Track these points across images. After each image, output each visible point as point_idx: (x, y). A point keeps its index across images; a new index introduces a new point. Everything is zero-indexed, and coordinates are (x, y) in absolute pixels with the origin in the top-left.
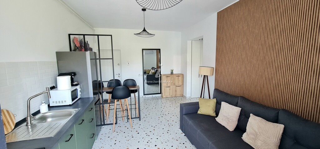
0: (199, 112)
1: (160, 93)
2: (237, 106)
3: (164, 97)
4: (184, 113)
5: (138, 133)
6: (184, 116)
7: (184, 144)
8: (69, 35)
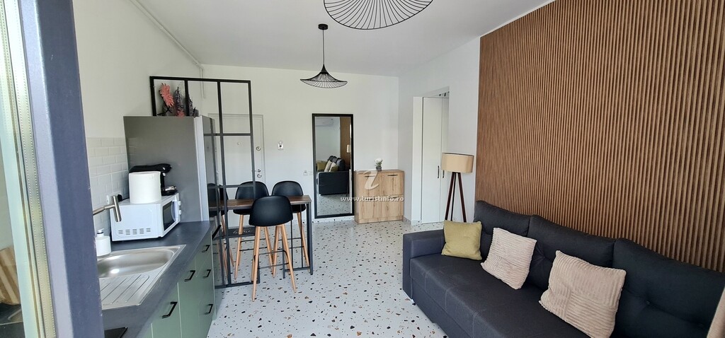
0: (445, 252)
1: (353, 214)
2: (526, 236)
3: (360, 222)
4: (413, 254)
5: (310, 302)
6: (413, 261)
7: (413, 321)
8: (152, 79)
